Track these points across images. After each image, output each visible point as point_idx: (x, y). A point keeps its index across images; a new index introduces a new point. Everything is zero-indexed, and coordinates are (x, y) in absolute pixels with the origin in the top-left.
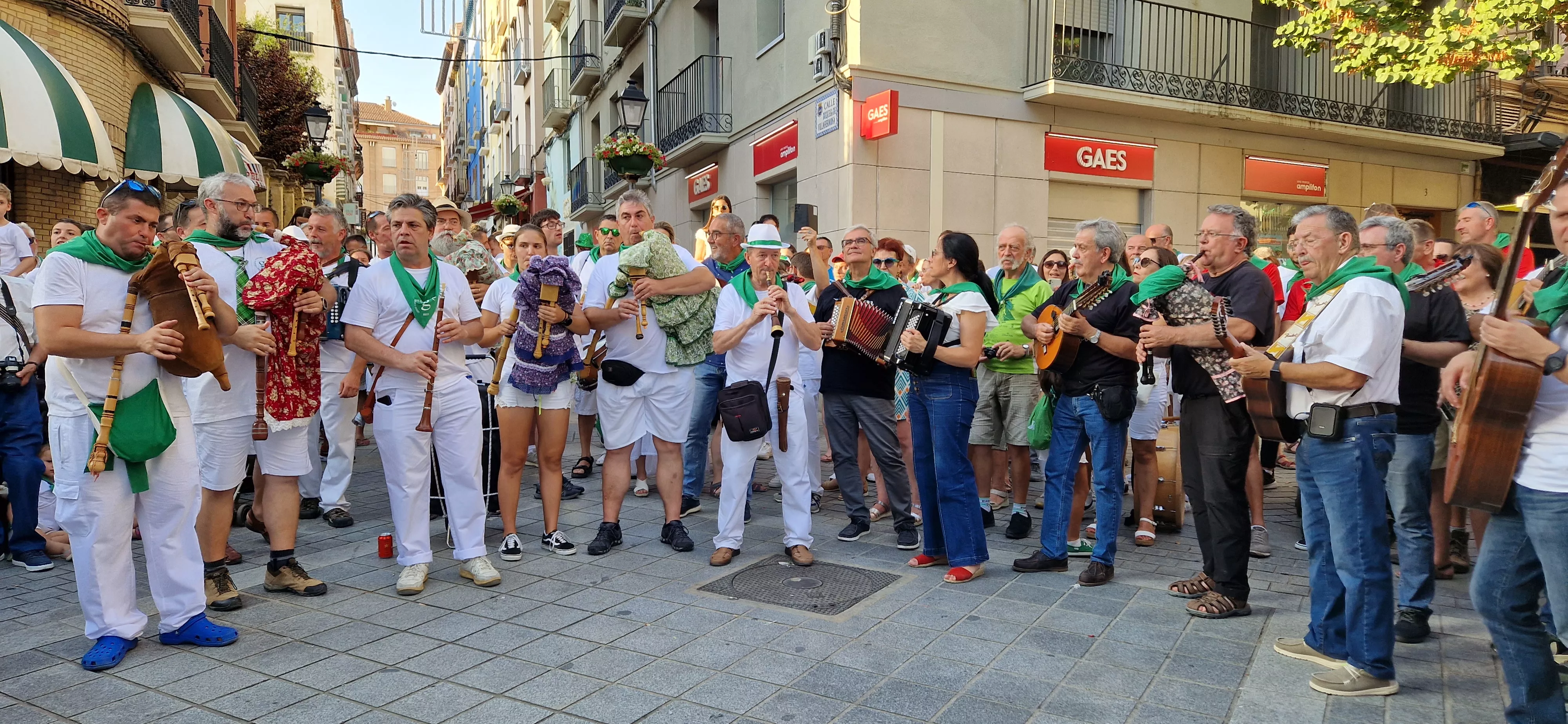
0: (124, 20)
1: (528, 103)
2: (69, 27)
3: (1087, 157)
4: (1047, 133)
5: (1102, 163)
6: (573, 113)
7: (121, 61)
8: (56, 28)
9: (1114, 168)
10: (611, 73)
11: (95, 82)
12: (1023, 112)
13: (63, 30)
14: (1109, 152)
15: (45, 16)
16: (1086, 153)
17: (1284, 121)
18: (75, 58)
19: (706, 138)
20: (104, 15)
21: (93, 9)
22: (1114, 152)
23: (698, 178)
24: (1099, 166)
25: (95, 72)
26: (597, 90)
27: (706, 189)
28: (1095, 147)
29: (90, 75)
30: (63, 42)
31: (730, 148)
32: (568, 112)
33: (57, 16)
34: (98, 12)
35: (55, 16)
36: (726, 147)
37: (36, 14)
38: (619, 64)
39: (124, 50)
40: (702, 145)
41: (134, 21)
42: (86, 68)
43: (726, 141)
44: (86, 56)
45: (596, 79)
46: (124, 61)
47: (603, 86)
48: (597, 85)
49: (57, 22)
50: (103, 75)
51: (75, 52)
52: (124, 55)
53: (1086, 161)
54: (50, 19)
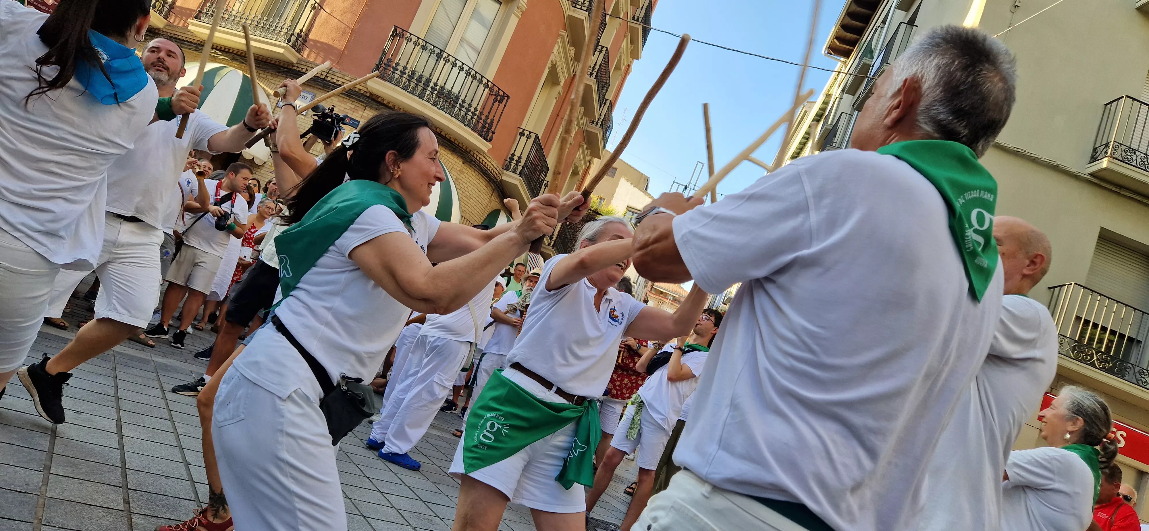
0: (499, 175)
2: (470, 171)
7: (490, 195)
8: (464, 170)
11: (471, 200)
13: (467, 172)
15: (461, 163)
18: (466, 186)
20: (489, 170)
21: (485, 166)
25: (474, 195)
29: (470, 196)
30: (464, 177)
33: (467, 165)
34: (487, 168)
35: (465, 164)
37: (458, 161)
39: (494, 190)
41: (504, 178)
42: (470, 192)
44: (472, 187)
46: (492, 195)
49: (466, 167)
50: (477, 198)
51: (468, 183)
52: (493, 192)
54: (463, 165)
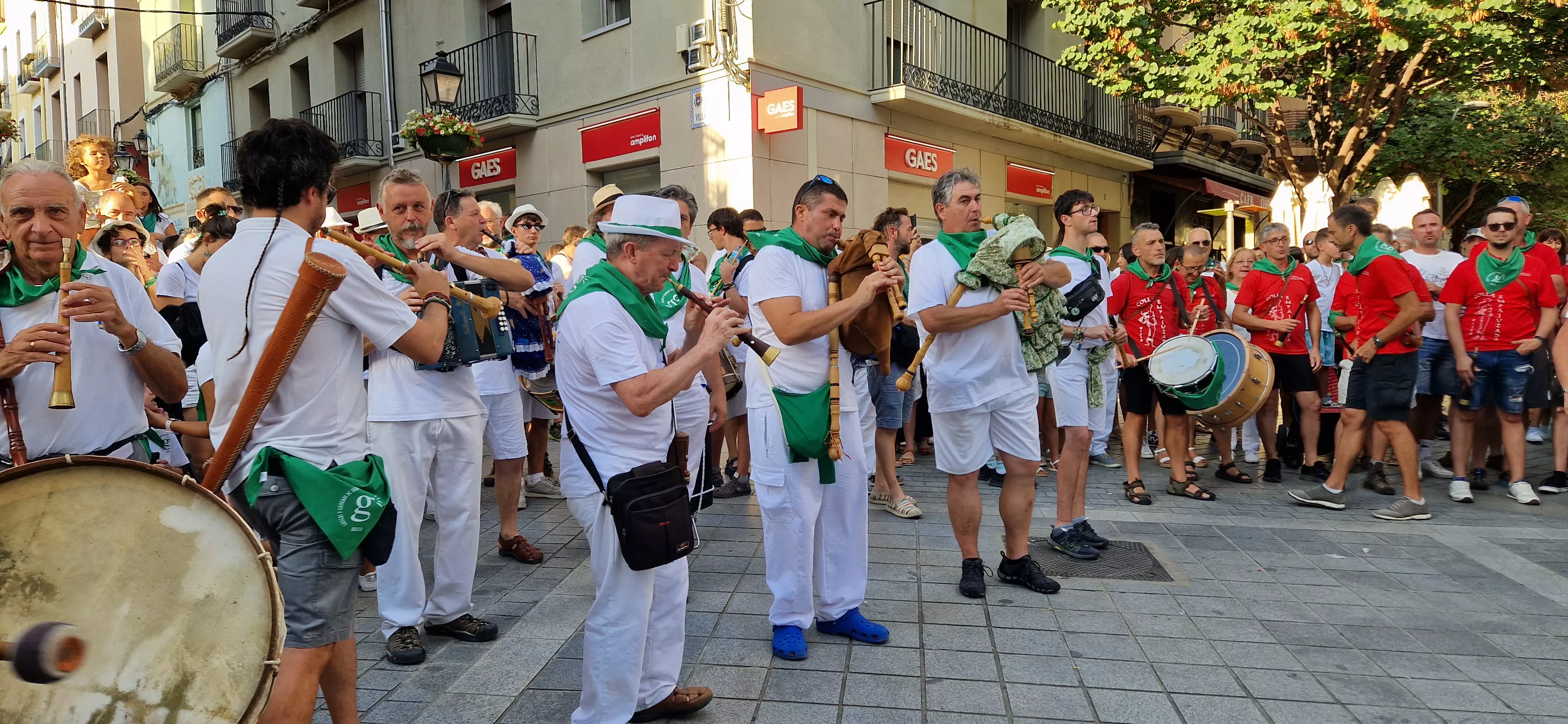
1: (103, 60)
3: (913, 158)
4: (886, 135)
5: (922, 164)
6: (214, 77)
9: (929, 169)
10: (294, 37)
12: (868, 114)
14: (927, 154)
16: (912, 154)
17: (1042, 134)
19: (513, 120)
22: (929, 154)
23: (480, 160)
24: (920, 167)
26: (269, 52)
27: (495, 173)
28: (917, 148)
31: (539, 133)
32: (201, 76)
36: (533, 130)
38: (313, 28)
40: (510, 126)
43: (533, 124)
45: (269, 41)
47: (279, 51)
48: (267, 48)
53: (912, 161)
